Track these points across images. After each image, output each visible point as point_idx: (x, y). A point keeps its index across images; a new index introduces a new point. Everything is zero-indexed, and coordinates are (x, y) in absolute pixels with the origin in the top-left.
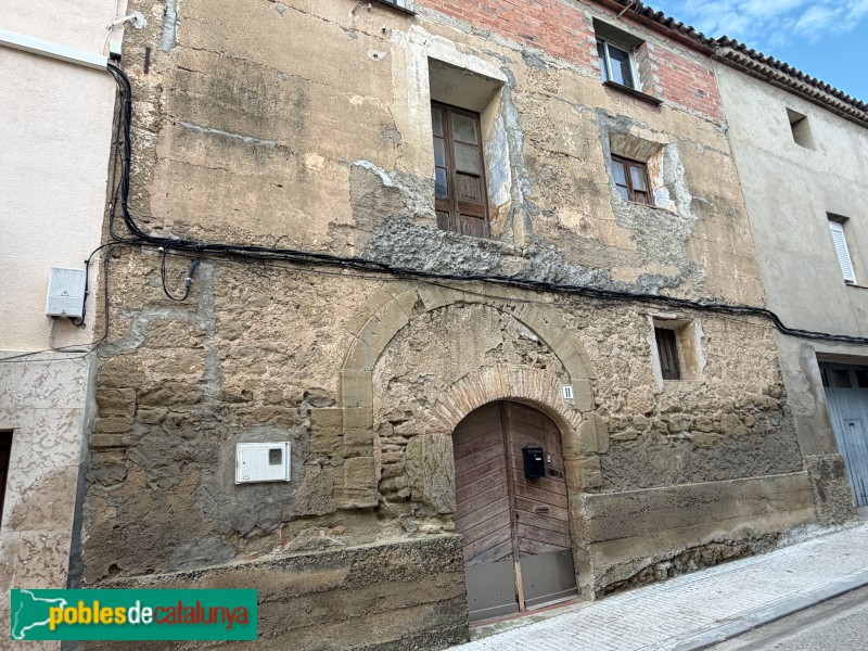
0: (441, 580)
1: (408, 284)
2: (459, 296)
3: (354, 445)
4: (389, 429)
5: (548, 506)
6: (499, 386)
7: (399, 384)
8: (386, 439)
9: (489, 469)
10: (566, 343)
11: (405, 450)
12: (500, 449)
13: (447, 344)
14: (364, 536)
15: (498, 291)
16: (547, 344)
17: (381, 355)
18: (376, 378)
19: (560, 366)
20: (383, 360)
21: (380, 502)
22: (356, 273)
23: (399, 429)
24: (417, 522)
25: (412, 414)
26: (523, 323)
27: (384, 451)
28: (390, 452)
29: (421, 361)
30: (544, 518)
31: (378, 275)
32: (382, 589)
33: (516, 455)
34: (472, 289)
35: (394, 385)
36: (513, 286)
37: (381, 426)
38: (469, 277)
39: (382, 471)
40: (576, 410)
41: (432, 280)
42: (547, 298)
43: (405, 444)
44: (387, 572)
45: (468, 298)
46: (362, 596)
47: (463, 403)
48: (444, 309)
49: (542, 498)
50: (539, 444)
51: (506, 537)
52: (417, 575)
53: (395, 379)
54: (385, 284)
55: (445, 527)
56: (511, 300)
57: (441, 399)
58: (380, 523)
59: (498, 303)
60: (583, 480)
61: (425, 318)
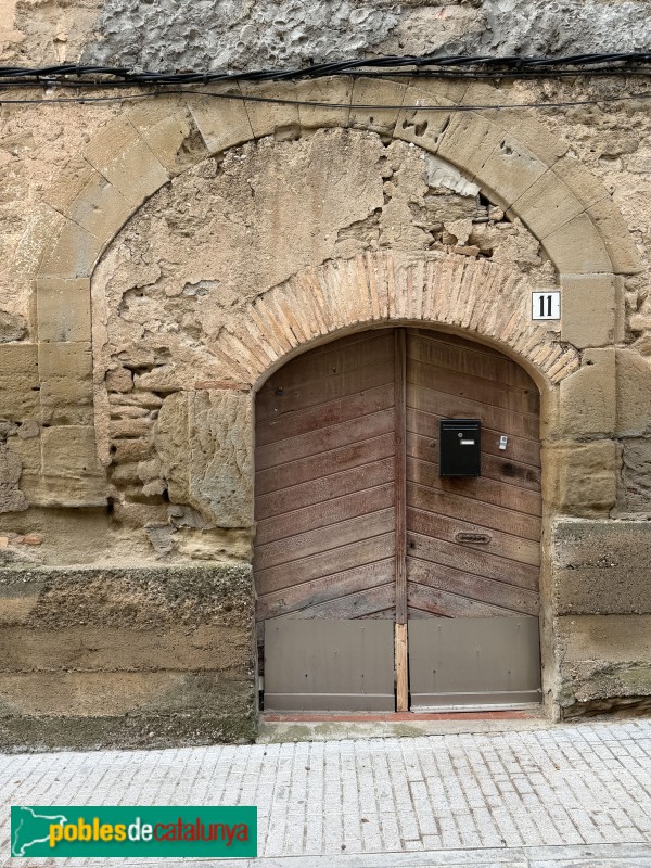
0: (201, 636)
1: (173, 103)
2: (284, 115)
3: (56, 405)
4: (123, 379)
5: (490, 533)
6: (364, 298)
7: (144, 299)
8: (119, 396)
9: (356, 456)
10: (558, 194)
11: (156, 417)
12: (385, 420)
13: (251, 218)
14: (75, 552)
15: (384, 93)
16: (502, 200)
17: (110, 246)
18: (98, 289)
19: (534, 246)
20: (112, 256)
21: (111, 501)
22: (69, 94)
23: (144, 380)
24: (175, 538)
25: (169, 355)
26: (443, 159)
27: (115, 417)
28: (125, 419)
29: (192, 253)
30: (476, 553)
31: (111, 93)
32: (93, 637)
33: (421, 434)
34: (318, 96)
35: (133, 301)
36: (429, 76)
37: (107, 375)
38: (314, 70)
39: (113, 449)
40: (565, 345)
41: (226, 88)
42: (521, 93)
43: (159, 407)
44: (104, 610)
45: (307, 117)
46: (58, 642)
47: (278, 332)
48: (247, 147)
49: (477, 517)
50: (479, 412)
51: (382, 578)
52: (157, 624)
53: (138, 291)
54: (127, 110)
55: (231, 550)
56: (415, 110)
57: (231, 326)
58: (112, 534)
59: (381, 121)
60: (563, 489)
61: (204, 169)
